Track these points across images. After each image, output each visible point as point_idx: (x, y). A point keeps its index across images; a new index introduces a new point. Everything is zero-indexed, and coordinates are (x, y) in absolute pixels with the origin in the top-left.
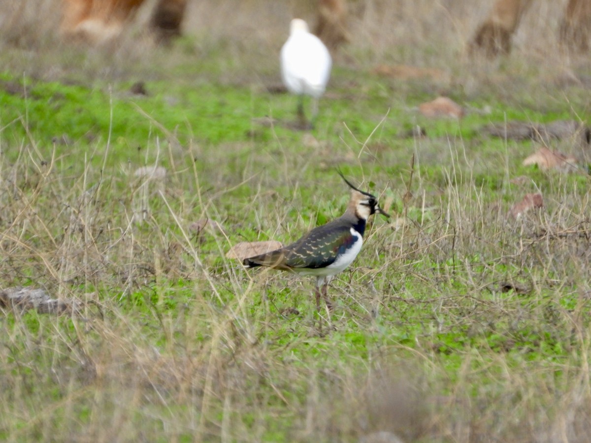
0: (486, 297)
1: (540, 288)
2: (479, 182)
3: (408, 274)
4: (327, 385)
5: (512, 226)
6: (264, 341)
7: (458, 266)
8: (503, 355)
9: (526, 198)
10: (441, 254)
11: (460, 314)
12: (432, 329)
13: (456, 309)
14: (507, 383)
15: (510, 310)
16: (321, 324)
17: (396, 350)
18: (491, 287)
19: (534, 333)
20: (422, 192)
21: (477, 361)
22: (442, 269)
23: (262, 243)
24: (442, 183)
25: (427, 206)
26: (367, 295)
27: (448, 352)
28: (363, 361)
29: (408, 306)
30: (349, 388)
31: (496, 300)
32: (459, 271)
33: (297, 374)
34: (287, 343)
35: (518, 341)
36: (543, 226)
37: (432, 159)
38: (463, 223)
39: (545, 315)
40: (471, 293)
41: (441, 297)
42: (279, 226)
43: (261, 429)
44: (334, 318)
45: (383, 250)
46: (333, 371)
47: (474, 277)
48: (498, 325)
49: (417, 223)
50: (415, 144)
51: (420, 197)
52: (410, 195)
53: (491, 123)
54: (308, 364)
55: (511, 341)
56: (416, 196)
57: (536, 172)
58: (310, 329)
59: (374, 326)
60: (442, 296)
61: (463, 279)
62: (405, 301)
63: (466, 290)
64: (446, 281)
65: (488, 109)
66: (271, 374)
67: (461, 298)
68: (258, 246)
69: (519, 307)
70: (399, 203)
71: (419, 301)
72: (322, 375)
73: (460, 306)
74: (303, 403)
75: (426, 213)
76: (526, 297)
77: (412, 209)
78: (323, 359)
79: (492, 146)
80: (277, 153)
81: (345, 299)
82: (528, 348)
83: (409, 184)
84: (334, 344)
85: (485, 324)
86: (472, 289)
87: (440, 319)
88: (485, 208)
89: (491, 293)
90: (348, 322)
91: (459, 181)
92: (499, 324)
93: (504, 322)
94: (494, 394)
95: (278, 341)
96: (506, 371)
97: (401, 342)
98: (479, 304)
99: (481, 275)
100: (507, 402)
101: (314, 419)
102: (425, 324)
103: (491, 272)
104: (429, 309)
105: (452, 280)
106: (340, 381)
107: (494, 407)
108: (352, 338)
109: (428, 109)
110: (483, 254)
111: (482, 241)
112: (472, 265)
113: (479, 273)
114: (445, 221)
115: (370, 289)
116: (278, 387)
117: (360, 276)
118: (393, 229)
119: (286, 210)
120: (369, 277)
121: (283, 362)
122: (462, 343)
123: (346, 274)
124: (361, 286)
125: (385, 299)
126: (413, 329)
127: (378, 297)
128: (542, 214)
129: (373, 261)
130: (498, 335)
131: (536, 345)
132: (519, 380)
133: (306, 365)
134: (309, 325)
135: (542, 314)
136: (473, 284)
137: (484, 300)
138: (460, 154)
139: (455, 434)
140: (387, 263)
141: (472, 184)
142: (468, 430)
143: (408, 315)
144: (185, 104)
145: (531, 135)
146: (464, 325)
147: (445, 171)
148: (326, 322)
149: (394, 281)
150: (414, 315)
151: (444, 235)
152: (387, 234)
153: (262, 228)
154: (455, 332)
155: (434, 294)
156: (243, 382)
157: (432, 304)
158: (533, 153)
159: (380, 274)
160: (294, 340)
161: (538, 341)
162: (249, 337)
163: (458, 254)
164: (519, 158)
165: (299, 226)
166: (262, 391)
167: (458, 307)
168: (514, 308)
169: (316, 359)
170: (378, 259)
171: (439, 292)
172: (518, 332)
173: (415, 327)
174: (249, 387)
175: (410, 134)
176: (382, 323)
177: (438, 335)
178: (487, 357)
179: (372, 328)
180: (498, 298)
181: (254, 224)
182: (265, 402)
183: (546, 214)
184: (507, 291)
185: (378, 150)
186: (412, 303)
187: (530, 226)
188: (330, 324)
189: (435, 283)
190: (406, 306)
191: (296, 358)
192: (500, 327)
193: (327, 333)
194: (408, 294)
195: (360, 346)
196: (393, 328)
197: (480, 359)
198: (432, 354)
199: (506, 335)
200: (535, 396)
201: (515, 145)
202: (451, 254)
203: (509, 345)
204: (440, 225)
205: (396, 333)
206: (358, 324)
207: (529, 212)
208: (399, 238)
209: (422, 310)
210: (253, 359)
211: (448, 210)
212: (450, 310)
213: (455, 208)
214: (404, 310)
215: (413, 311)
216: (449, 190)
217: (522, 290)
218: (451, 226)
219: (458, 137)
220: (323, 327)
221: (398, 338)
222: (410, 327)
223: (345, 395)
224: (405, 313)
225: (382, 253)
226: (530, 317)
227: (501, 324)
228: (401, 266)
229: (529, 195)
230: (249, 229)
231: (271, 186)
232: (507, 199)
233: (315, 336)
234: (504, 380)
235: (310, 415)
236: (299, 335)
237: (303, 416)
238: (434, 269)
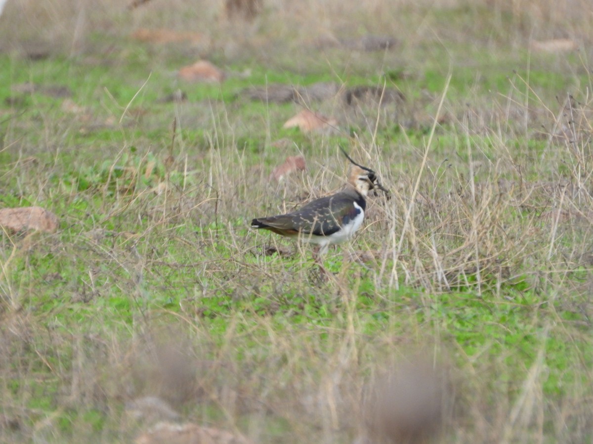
0: (250, 260)
1: (304, 251)
2: (241, 146)
3: (171, 238)
4: (92, 350)
5: (275, 189)
6: (28, 308)
7: (221, 230)
8: (268, 318)
9: (287, 161)
10: (204, 218)
11: (224, 278)
12: (197, 293)
13: (220, 272)
14: (273, 347)
15: (274, 273)
16: (84, 290)
17: (159, 314)
18: (255, 250)
19: (298, 296)
20: (183, 156)
21: (242, 325)
22: (205, 233)
23: (25, 208)
24: (203, 147)
25: (188, 170)
26: (131, 260)
27: (212, 316)
28: (126, 325)
29: (171, 270)
30: (115, 354)
31: (260, 263)
32: (223, 234)
33: (61, 339)
34: (51, 309)
35: (283, 304)
36: (305, 188)
37: (193, 123)
38: (225, 186)
39: (309, 277)
40: (235, 256)
41: (204, 262)
42: (41, 192)
43: (26, 395)
44: (98, 284)
45: (145, 215)
46: (98, 337)
47: (237, 240)
48: (262, 289)
49: (179, 188)
50: (176, 108)
51: (182, 162)
52: (172, 159)
53: (252, 87)
54: (71, 329)
55: (275, 304)
56: (178, 160)
57: (298, 135)
58: (74, 295)
59: (139, 290)
60: (206, 260)
61: (227, 243)
62: (168, 265)
63: (229, 254)
64: (209, 245)
65: (248, 72)
66: (36, 341)
67: (224, 262)
68: (21, 212)
69: (283, 270)
70: (161, 167)
71: (182, 266)
72: (87, 340)
73: (223, 269)
74: (68, 369)
75: (188, 176)
76: (290, 260)
77: (174, 173)
78: (87, 325)
79: (252, 110)
80: (37, 119)
81: (108, 263)
82: (293, 311)
83: (170, 148)
84: (98, 309)
85: (249, 288)
86: (236, 252)
87: (205, 283)
88: (247, 171)
89: (255, 256)
90: (112, 287)
91: (220, 144)
92: (263, 287)
93: (268, 286)
94: (260, 357)
95: (42, 307)
96: (272, 335)
97: (165, 307)
98: (243, 268)
99: (244, 239)
100: (272, 365)
101: (79, 385)
102: (189, 288)
103: (254, 235)
104: (192, 273)
105: (216, 244)
106: (105, 346)
107: (259, 371)
108: (116, 303)
109: (188, 73)
110: (246, 217)
111: (245, 205)
112: (235, 228)
113: (242, 236)
114: (207, 185)
115: (134, 253)
116: (43, 353)
117: (123, 241)
118: (155, 194)
119: (48, 175)
120: (133, 242)
121: (48, 328)
122: (228, 308)
123: (109, 239)
124: (124, 251)
125: (149, 264)
126: (177, 293)
127: (142, 263)
128: (305, 177)
129: (136, 225)
130: (262, 298)
131: (302, 308)
132: (285, 344)
133: (69, 331)
134: (73, 290)
135: (307, 277)
136: (237, 247)
137: (248, 264)
138: (222, 117)
139: (220, 398)
140: (150, 228)
141: (234, 146)
142: (234, 394)
143: (172, 279)
145: (291, 98)
146: (229, 289)
147: (207, 134)
148: (89, 288)
149: (157, 246)
150: (178, 280)
151: (207, 199)
152: (150, 199)
153: (24, 193)
154: (219, 296)
155: (197, 258)
156: (8, 348)
157: (195, 269)
158: (294, 115)
159: (143, 238)
160: (57, 306)
161: (302, 304)
162: (13, 303)
163: (221, 217)
164: (280, 121)
165: (61, 192)
166: (27, 357)
167: (222, 271)
168: (278, 271)
169: (79, 325)
170: (141, 223)
171: (202, 256)
172: (282, 296)
173: (179, 291)
174: (13, 354)
175: (170, 99)
176: (146, 288)
177: (202, 299)
178: (252, 320)
179: (136, 293)
180: (263, 262)
181: (16, 190)
182: (30, 368)
183: (308, 177)
184: (271, 255)
185: (139, 114)
186: (175, 267)
187: (293, 189)
188: (93, 289)
189: (198, 246)
190: (169, 270)
191: (60, 324)
192: (264, 290)
193: (91, 298)
194: (171, 258)
195: (125, 310)
196: (156, 292)
197: (245, 322)
198: (197, 318)
199: (271, 298)
200: (301, 359)
201: (276, 108)
202: (213, 217)
203: (273, 309)
204: (203, 189)
205: (160, 297)
206: (121, 289)
207: (291, 175)
208: (161, 202)
209: (186, 274)
210: (17, 326)
211: (211, 174)
212: (214, 273)
213: (217, 170)
214: (167, 275)
215: (177, 276)
216: (211, 154)
217: (286, 253)
218: (214, 190)
219: (219, 101)
220: (87, 293)
221: (162, 303)
222: (173, 291)
223: (111, 359)
224: (168, 277)
225: (145, 217)
226: (294, 280)
227: (266, 288)
228: (164, 230)
229: (290, 158)
230: (11, 195)
231: (32, 153)
232: (269, 162)
233: (79, 301)
234: (270, 343)
235: (75, 381)
236: (63, 301)
237: (68, 382)
238: (197, 233)
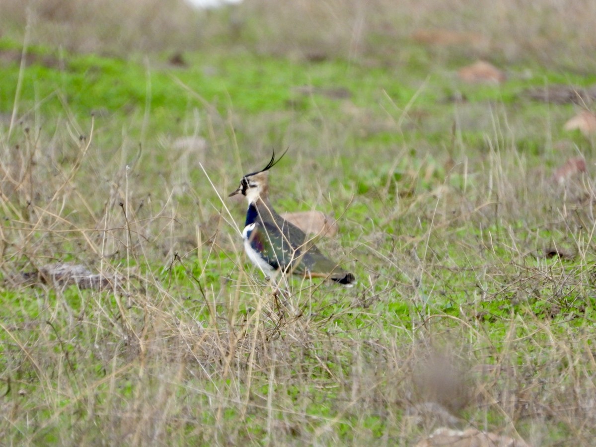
0: (530, 263)
1: (584, 254)
2: (521, 147)
3: (452, 242)
4: (371, 355)
5: (556, 191)
6: (308, 313)
7: (502, 233)
8: (548, 322)
9: (569, 163)
10: (484, 221)
11: (505, 281)
12: (476, 298)
13: (501, 276)
14: (553, 350)
15: (554, 276)
16: (364, 295)
17: (440, 318)
18: (535, 253)
19: (579, 298)
20: (464, 159)
21: (522, 329)
22: (486, 237)
23: (304, 213)
24: (483, 149)
25: (469, 172)
26: (410, 264)
27: (492, 320)
28: (407, 330)
29: (452, 274)
30: (394, 358)
31: (541, 266)
32: (503, 238)
33: (341, 344)
34: (331, 314)
35: (563, 307)
36: (586, 191)
37: (473, 125)
38: (506, 190)
39: (590, 280)
40: (515, 260)
41: (484, 265)
42: (320, 196)
43: (307, 401)
44: (377, 288)
45: (425, 218)
46: (377, 342)
47: (518, 243)
48: (542, 292)
49: (459, 191)
50: (457, 111)
51: (462, 166)
52: (451, 162)
53: (532, 88)
54: (352, 334)
55: (556, 307)
56: (458, 162)
57: (579, 137)
58: (353, 300)
59: (418, 295)
60: (486, 263)
61: (506, 246)
62: (449, 269)
63: (510, 257)
64: (489, 248)
65: (528, 74)
66: (316, 347)
67: (504, 265)
68: (300, 217)
69: (563, 273)
70: (441, 170)
71: (463, 269)
72: (366, 346)
73: (504, 273)
74: (348, 375)
75: (468, 179)
76: (570, 262)
77: (454, 176)
78: (367, 330)
79: (533, 111)
80: (317, 122)
81: (388, 267)
82: (574, 314)
83: (451, 152)
84: (378, 314)
85: (529, 291)
86: (516, 255)
87: (485, 287)
88: (527, 173)
89: (535, 259)
90: (392, 292)
91: (501, 147)
92: (543, 290)
93: (549, 288)
94: (539, 361)
95: (322, 312)
96: (552, 338)
97: (445, 311)
98: (523, 271)
99: (525, 241)
100: (553, 370)
101: (359, 391)
102: (469, 293)
103: (534, 238)
104: (473, 277)
105: (496, 247)
106: (384, 350)
107: (539, 374)
108: (395, 308)
109: (468, 74)
110: (526, 220)
111: (526, 207)
112: (515, 231)
113: (523, 239)
114: (487, 188)
115: (413, 258)
116: (323, 359)
117: (403, 245)
118: (435, 197)
119: (327, 179)
120: (412, 246)
121: (328, 334)
122: (508, 311)
123: (389, 243)
124: (404, 255)
125: (429, 268)
126: (457, 298)
127: (421, 265)
128: (586, 180)
129: (415, 229)
130: (543, 301)
131: (583, 311)
132: (565, 348)
133: (349, 336)
134: (352, 295)
135: (587, 280)
136: (517, 250)
137: (529, 267)
138: (501, 118)
139: (500, 403)
140: (429, 232)
141: (514, 148)
142: (513, 398)
143: (452, 283)
144: (223, 73)
145: (572, 99)
146: (509, 292)
147: (486, 137)
148: (369, 293)
149: (437, 249)
150: (458, 283)
151: (487, 202)
152: (429, 202)
153: (304, 198)
154: (499, 300)
155: (478, 262)
156: (288, 354)
157: (476, 273)
158: (574, 115)
159: (422, 242)
160: (337, 311)
161: (583, 307)
162: (293, 309)
163: (501, 221)
164: (560, 123)
165: (340, 196)
166: (306, 363)
167: (502, 274)
168: (559, 274)
169: (360, 330)
170: (421, 226)
171: (482, 260)
172: (563, 299)
173: (460, 295)
174: (294, 359)
175: (450, 99)
176: (425, 293)
177: (482, 303)
178: (532, 324)
179: (415, 298)
180: (543, 265)
181: (295, 195)
182: (310, 374)
183: (589, 179)
184: (551, 258)
185: (419, 116)
186: (456, 271)
187: (572, 191)
188: (373, 295)
189: (478, 250)
190: (449, 274)
191: (340, 329)
192: (544, 293)
193: (371, 303)
194: (451, 262)
195: (404, 315)
196: (436, 297)
197: (525, 326)
198: (477, 322)
199: (551, 301)
200: (580, 362)
201: (557, 109)
202: (494, 220)
203: (554, 312)
204: (483, 191)
205: (440, 302)
206: (401, 293)
207: (573, 177)
208: (440, 205)
209: (466, 278)
210: (296, 332)
211: (491, 177)
212: (494, 277)
213: (497, 173)
214: (447, 278)
215: (457, 279)
216: (492, 157)
217: (567, 256)
218: (493, 192)
219: (499, 102)
220: (367, 298)
221: (442, 308)
222: (454, 296)
223: (390, 365)
224: (449, 281)
225: (425, 220)
226: (575, 283)
227: (546, 291)
228: (444, 233)
229: (572, 160)
230: (290, 199)
231: (312, 156)
232: (549, 164)
233: (358, 306)
234: (550, 347)
235: (355, 387)
236: (342, 306)
237: (348, 388)
238: (478, 236)
